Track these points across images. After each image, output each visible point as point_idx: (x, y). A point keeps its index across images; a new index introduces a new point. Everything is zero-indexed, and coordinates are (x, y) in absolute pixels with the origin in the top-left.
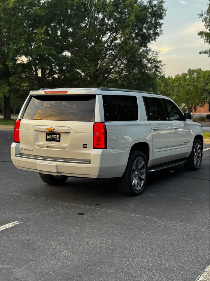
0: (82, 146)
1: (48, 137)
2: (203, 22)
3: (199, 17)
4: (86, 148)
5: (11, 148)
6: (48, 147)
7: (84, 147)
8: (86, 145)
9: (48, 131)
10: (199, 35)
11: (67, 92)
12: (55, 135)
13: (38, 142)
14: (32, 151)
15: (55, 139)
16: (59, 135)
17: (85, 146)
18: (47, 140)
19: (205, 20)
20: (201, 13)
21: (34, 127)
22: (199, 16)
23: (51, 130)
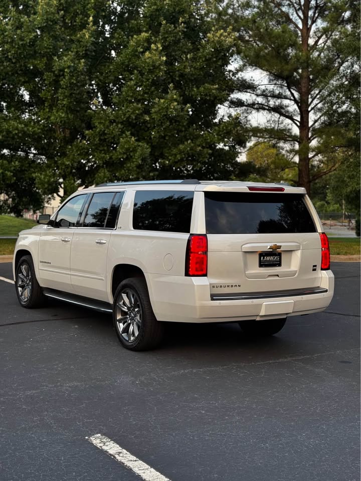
1: (262, 260)
4: (316, 270)
7: (313, 270)
8: (316, 266)
12: (273, 257)
14: (239, 286)
15: (273, 262)
16: (280, 255)
18: (261, 265)
21: (243, 246)
23: (277, 249)
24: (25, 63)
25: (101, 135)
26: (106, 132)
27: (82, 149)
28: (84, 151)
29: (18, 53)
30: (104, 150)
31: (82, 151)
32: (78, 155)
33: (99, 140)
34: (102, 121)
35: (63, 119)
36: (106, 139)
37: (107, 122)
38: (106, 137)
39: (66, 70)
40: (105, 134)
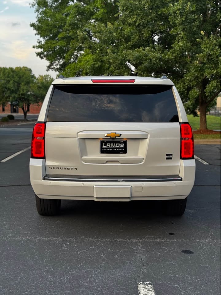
0: (165, 156)
1: (104, 146)
2: (35, 12)
3: (31, 7)
4: (171, 158)
5: (30, 166)
6: (107, 162)
7: (167, 159)
8: (171, 155)
9: (109, 138)
10: (31, 26)
11: (133, 81)
12: (117, 144)
13: (86, 155)
14: (76, 169)
15: (117, 149)
16: (125, 142)
17: (169, 157)
18: (102, 151)
19: (37, 11)
20: (33, 2)
21: (79, 133)
22: (31, 5)
23: (116, 137)
24: (156, 11)
25: (209, 56)
26: (211, 53)
27: (197, 67)
28: (198, 69)
29: (151, 5)
30: (212, 67)
31: (197, 69)
32: (195, 71)
33: (207, 60)
34: (207, 46)
35: (181, 47)
36: (212, 59)
37: (211, 46)
38: (212, 57)
39: (177, 12)
40: (211, 55)
